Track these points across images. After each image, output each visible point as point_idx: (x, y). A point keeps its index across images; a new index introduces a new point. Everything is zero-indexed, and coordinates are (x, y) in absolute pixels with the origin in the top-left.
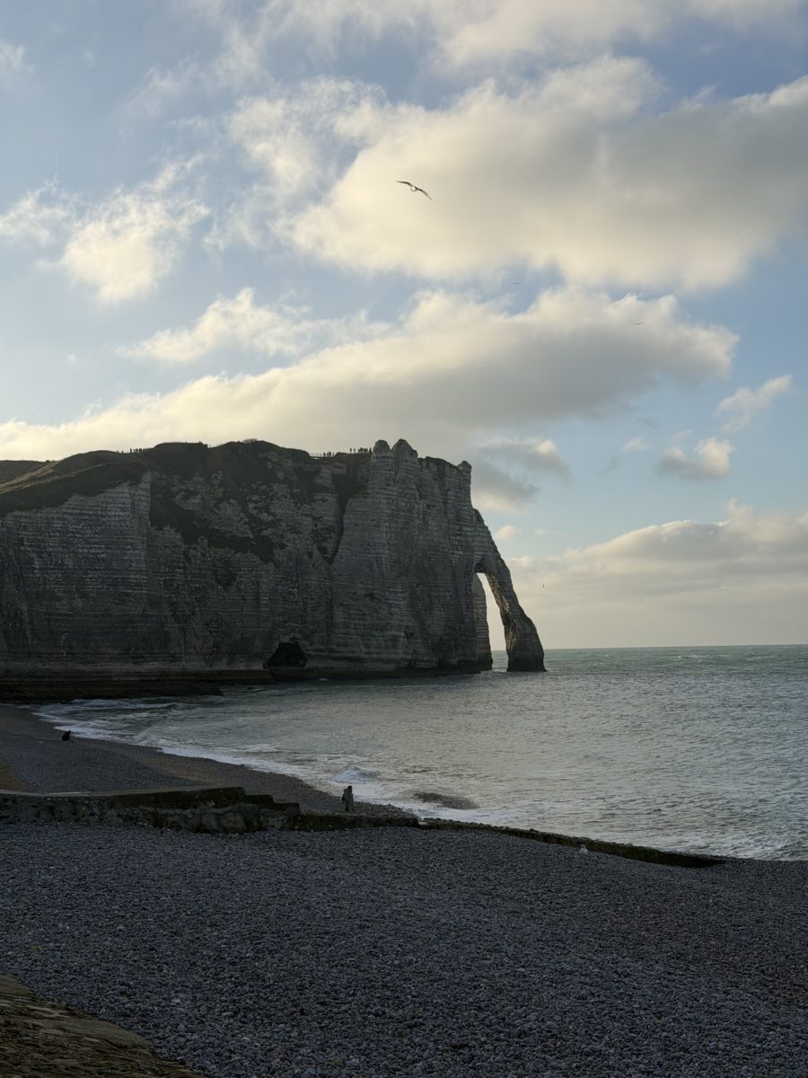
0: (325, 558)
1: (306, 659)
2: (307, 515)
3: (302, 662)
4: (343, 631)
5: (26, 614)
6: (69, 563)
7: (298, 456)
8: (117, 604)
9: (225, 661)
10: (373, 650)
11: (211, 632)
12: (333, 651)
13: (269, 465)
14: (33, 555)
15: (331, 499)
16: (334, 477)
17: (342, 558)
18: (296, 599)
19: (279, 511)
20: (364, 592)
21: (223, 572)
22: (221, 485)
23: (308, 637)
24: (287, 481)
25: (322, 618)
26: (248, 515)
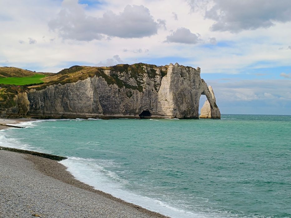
0: (156, 91)
1: (151, 115)
2: (153, 81)
4: (160, 108)
5: (69, 103)
9: (128, 114)
10: (166, 113)
11: (125, 107)
12: (157, 113)
14: (71, 92)
15: (159, 77)
17: (160, 91)
18: (148, 100)
19: (145, 80)
21: (129, 94)
22: (131, 74)
23: (152, 109)
24: (148, 73)
25: (155, 105)
26: (137, 81)
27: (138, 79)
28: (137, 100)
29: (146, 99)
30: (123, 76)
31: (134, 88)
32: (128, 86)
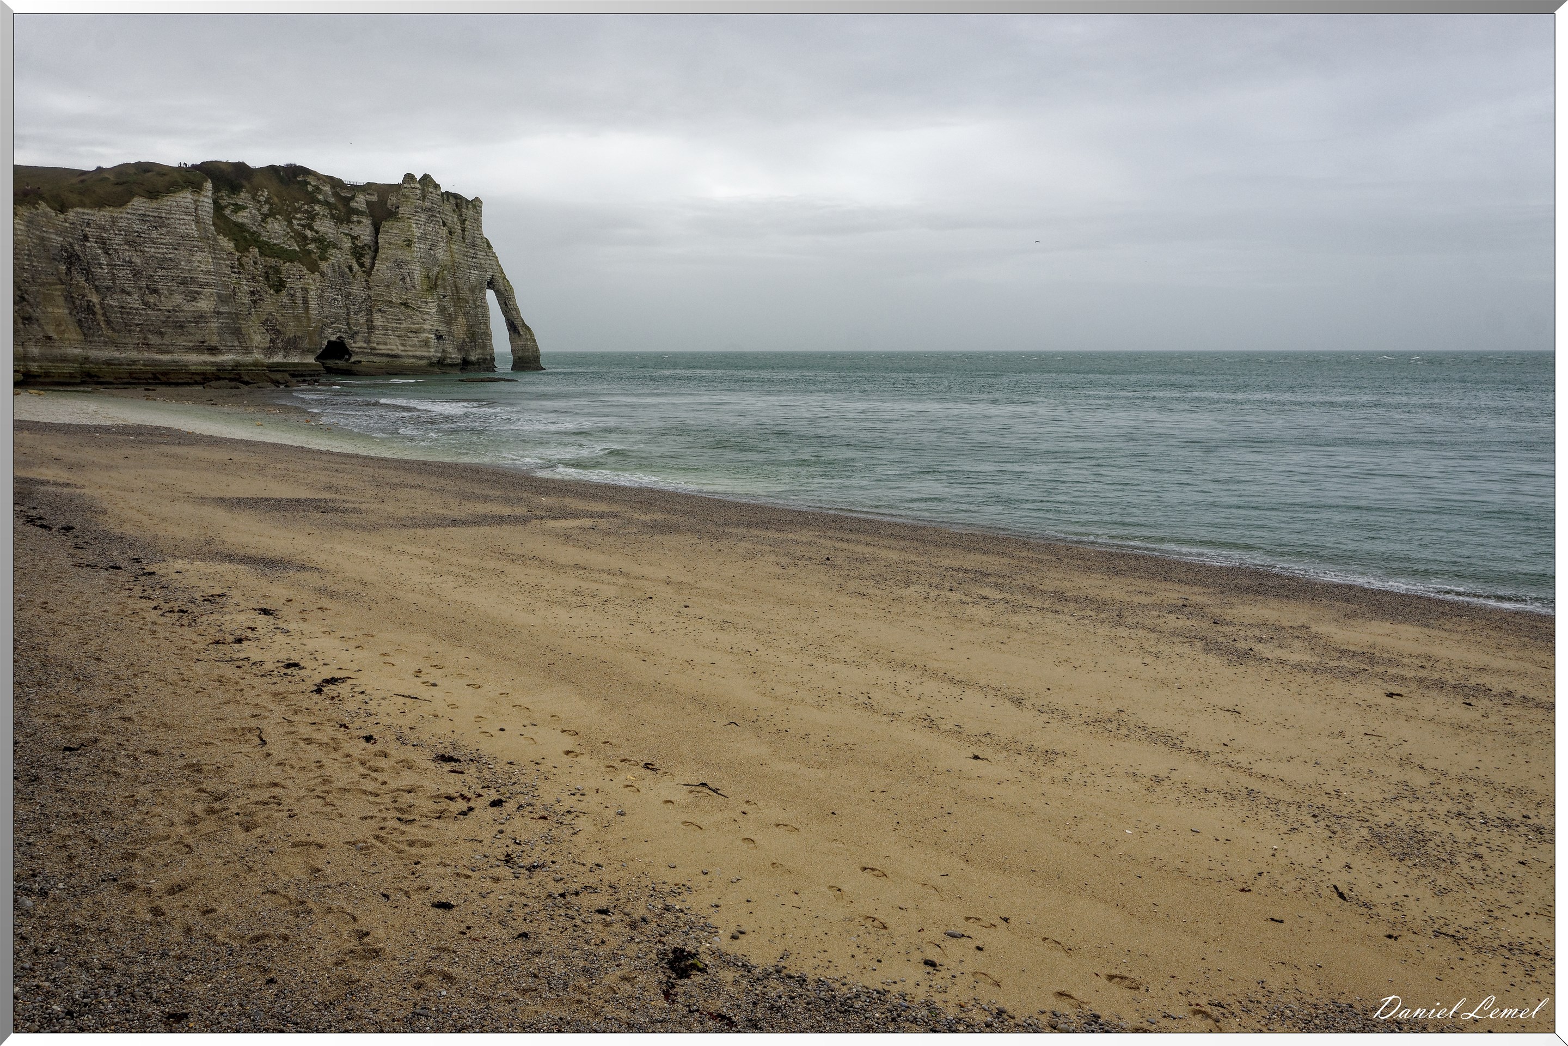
0: (364, 272)
1: (350, 355)
2: (346, 234)
3: (347, 357)
4: (382, 332)
5: (98, 306)
6: (137, 260)
7: (335, 183)
8: (188, 301)
9: (281, 354)
10: (409, 348)
11: (267, 330)
12: (375, 349)
13: (310, 188)
14: (99, 251)
15: (367, 221)
16: (368, 203)
17: (378, 270)
18: (340, 304)
19: (322, 229)
20: (399, 301)
21: (274, 278)
22: (266, 202)
23: (352, 337)
24: (326, 203)
25: (362, 321)
26: (293, 230)
27: (295, 222)
28: (306, 302)
29: (335, 299)
30: (243, 208)
31: (290, 257)
32: (267, 249)
